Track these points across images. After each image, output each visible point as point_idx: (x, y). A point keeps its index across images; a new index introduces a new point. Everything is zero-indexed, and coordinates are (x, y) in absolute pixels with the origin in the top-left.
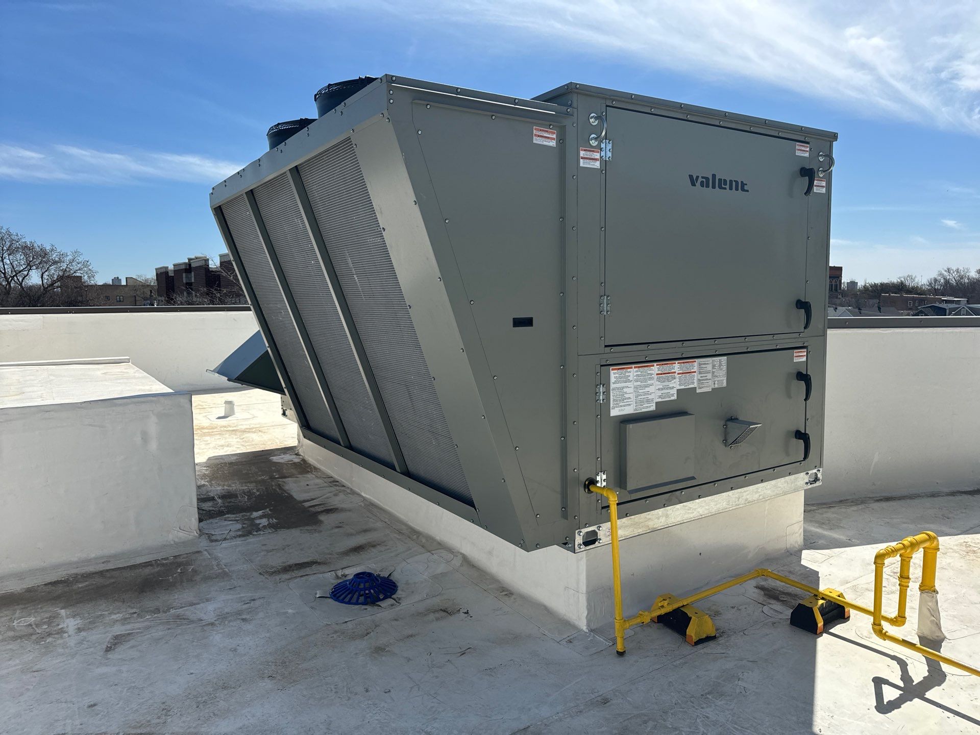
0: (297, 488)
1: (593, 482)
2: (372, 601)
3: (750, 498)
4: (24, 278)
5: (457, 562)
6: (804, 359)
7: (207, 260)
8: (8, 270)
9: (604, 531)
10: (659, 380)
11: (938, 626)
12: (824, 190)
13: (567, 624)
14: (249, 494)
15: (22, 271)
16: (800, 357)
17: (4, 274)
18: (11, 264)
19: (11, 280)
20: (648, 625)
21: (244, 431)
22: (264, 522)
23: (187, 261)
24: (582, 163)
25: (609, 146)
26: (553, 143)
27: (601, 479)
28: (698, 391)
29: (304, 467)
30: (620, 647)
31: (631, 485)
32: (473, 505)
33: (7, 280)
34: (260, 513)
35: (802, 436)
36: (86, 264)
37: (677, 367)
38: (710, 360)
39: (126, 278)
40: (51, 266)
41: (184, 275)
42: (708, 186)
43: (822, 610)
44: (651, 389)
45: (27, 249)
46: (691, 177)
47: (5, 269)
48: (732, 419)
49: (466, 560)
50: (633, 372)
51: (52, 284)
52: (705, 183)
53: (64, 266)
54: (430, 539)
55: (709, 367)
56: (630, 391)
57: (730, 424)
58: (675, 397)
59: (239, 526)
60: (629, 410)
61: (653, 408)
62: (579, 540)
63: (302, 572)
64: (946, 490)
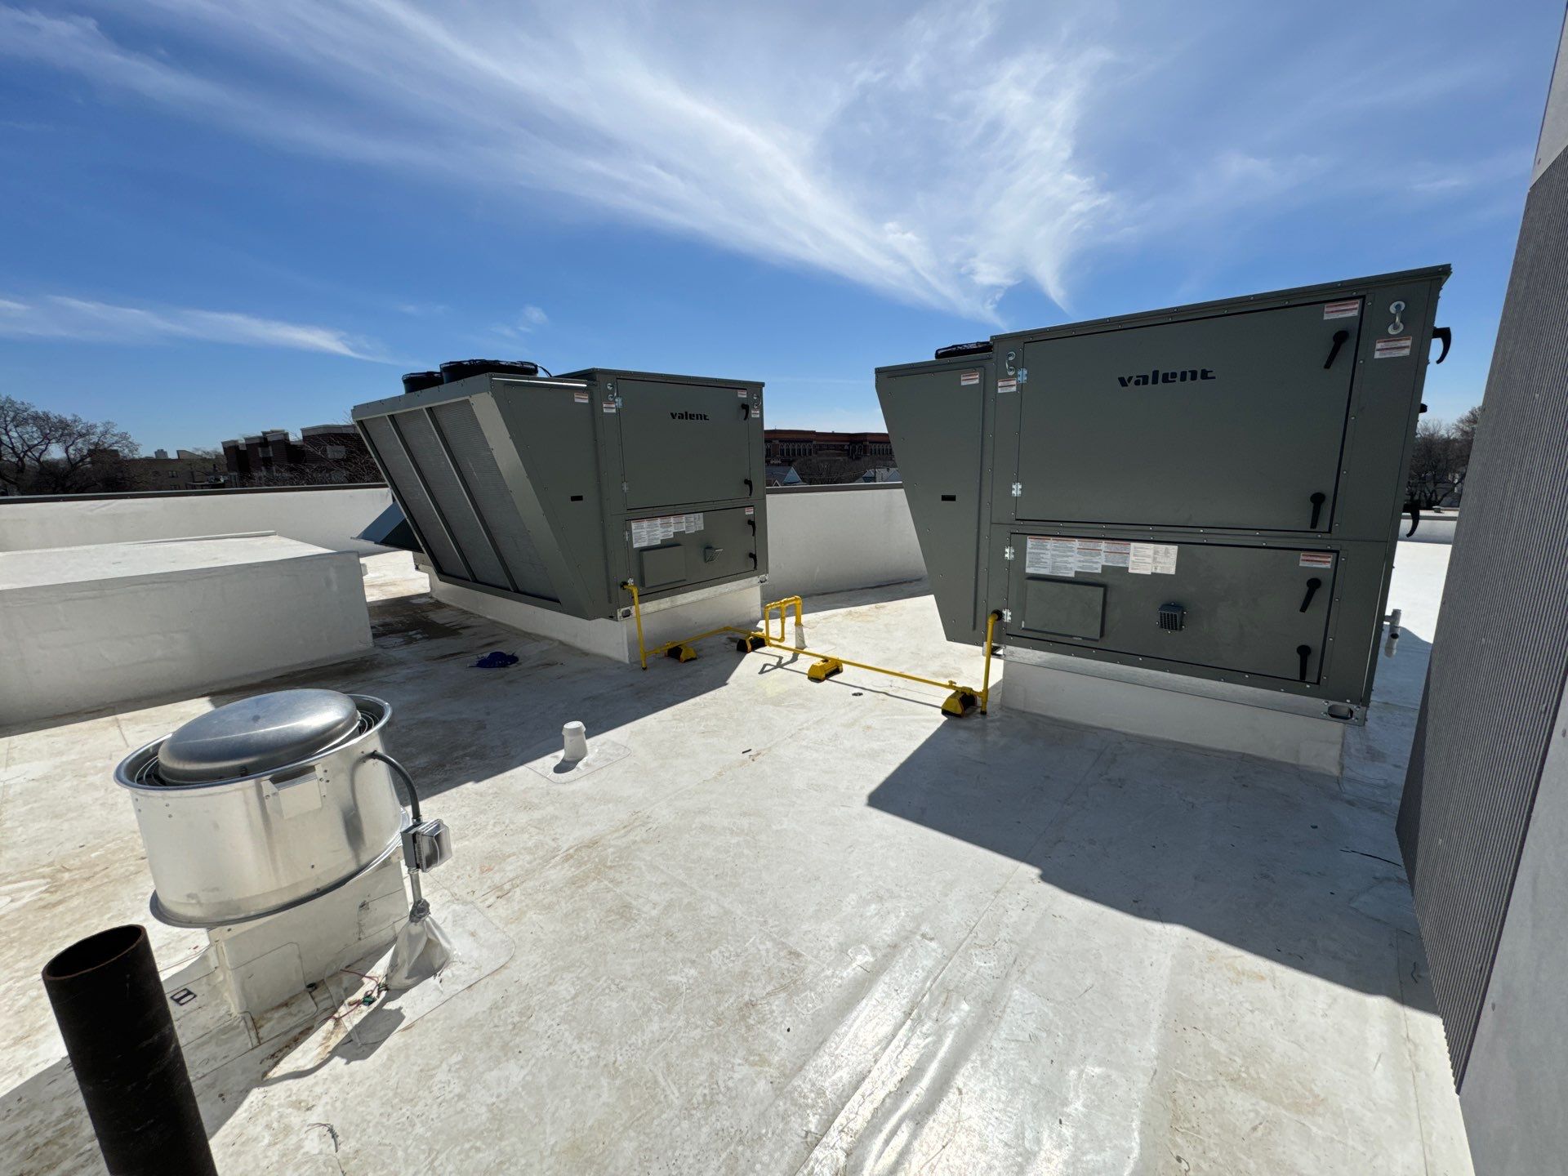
0: (438, 617)
1: (626, 583)
2: (504, 665)
3: (723, 591)
4: (41, 454)
5: (556, 644)
6: (752, 513)
7: (286, 435)
8: (18, 445)
9: (633, 609)
10: (661, 527)
11: (804, 642)
12: (758, 416)
13: (618, 662)
14: (401, 622)
15: (37, 445)
16: (749, 512)
17: (13, 449)
18: (21, 437)
19: (24, 456)
20: (663, 658)
21: (381, 585)
22: (419, 636)
23: (261, 434)
24: (605, 411)
25: (620, 400)
26: (587, 401)
27: (631, 581)
28: (687, 533)
29: (438, 605)
30: (644, 666)
31: (647, 585)
32: (558, 601)
33: (17, 455)
34: (414, 632)
35: (753, 556)
36: (124, 436)
37: (672, 519)
38: (692, 515)
39: (178, 451)
40: (77, 439)
41: (259, 449)
42: (683, 418)
43: (751, 641)
44: (657, 532)
45: (41, 420)
46: (672, 414)
47: (12, 443)
48: (709, 548)
49: (561, 643)
50: (645, 523)
51: (82, 460)
52: (681, 417)
53: (95, 439)
54: (538, 635)
55: (692, 519)
56: (644, 534)
57: (707, 551)
58: (672, 536)
59: (402, 640)
60: (645, 544)
61: (659, 543)
62: (619, 614)
63: (455, 657)
64: (860, 587)
